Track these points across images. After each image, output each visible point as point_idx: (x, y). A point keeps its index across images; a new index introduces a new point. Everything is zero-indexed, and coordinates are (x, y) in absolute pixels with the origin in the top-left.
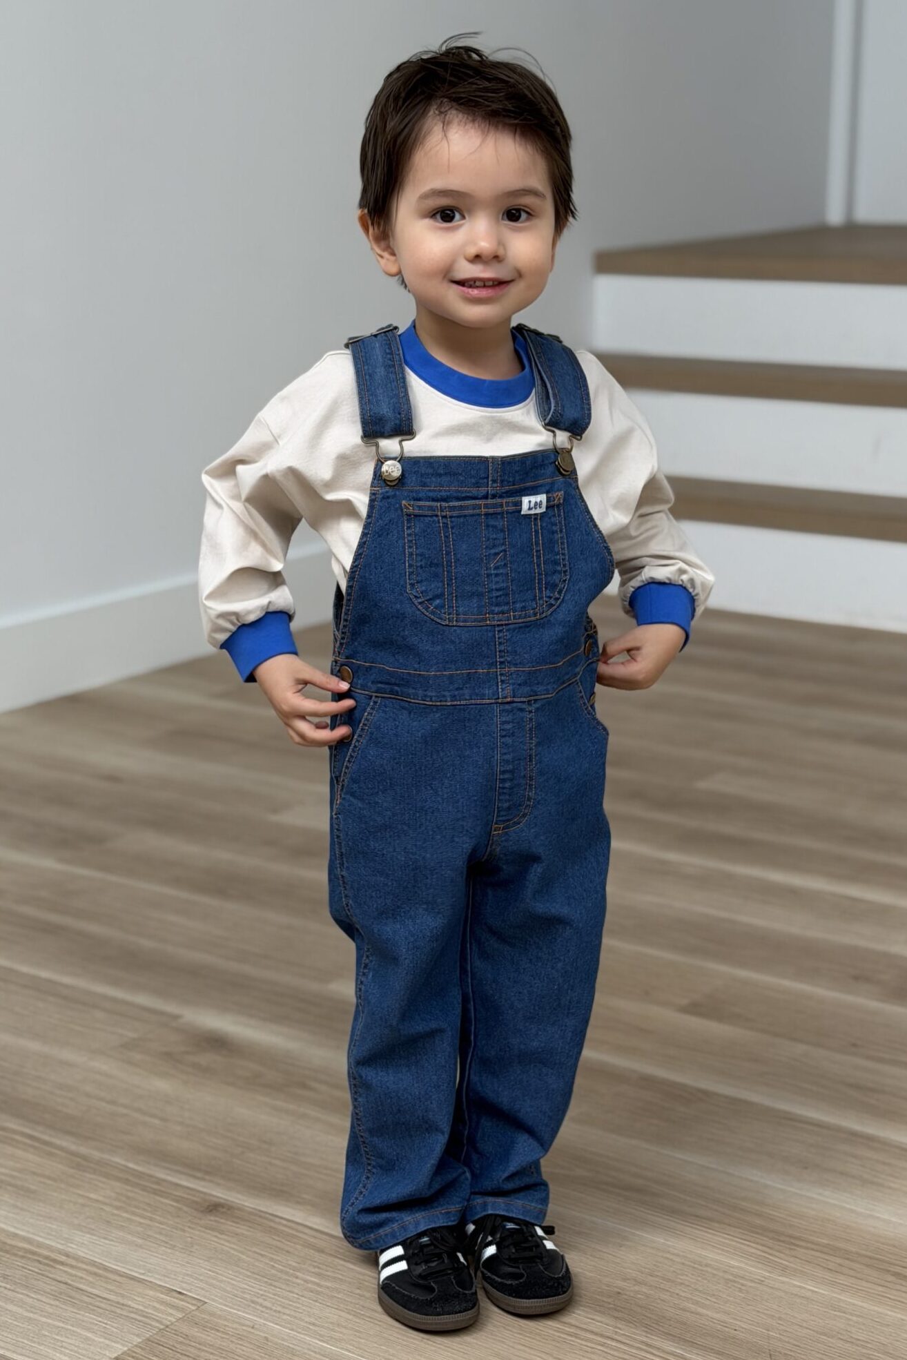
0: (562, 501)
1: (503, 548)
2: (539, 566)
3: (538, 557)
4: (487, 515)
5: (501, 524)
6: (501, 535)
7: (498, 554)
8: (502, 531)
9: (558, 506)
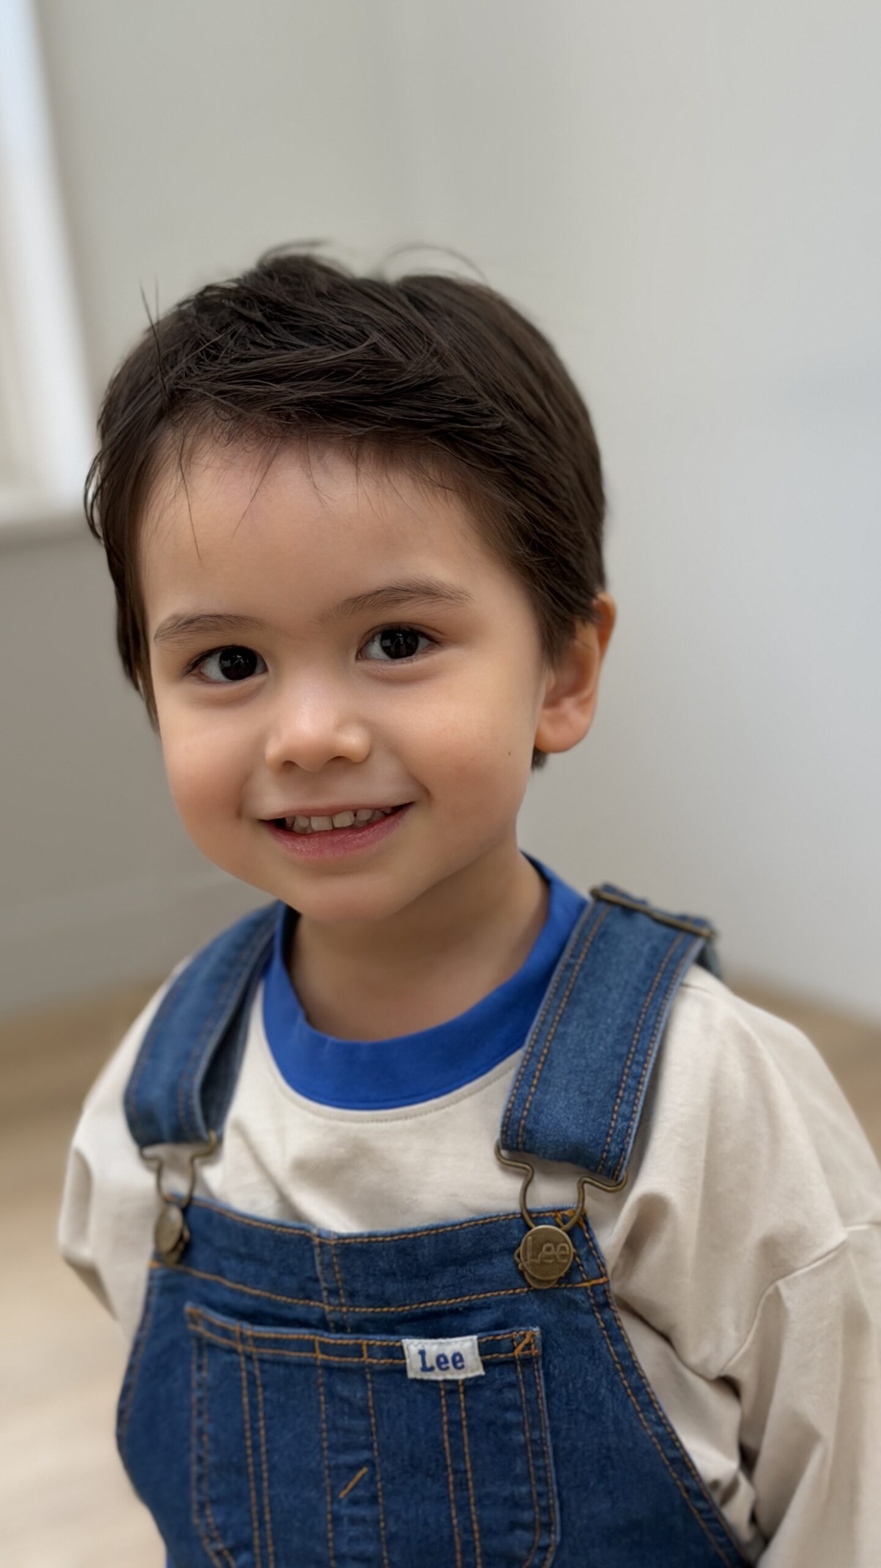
0: (535, 1351)
1: (365, 1455)
2: (463, 1508)
3: (461, 1485)
4: (328, 1368)
5: (359, 1395)
6: (358, 1424)
7: (354, 1468)
8: (364, 1413)
9: (527, 1361)
